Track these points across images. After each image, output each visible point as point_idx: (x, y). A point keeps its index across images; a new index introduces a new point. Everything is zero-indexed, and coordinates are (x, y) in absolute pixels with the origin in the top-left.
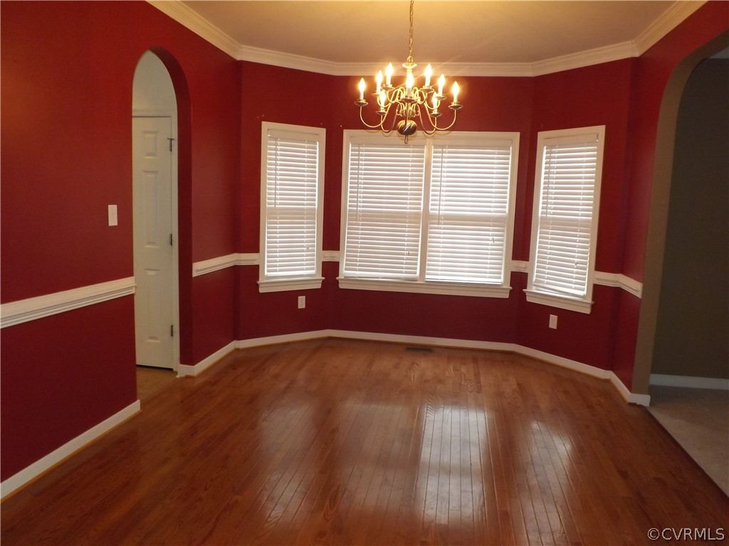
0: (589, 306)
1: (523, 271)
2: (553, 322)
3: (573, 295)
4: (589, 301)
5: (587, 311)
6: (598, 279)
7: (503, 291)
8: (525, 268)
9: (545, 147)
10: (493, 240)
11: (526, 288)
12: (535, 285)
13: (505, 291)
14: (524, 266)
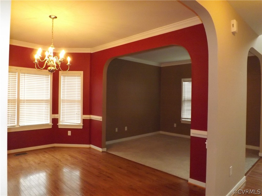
0: (82, 126)
1: (56, 118)
2: (69, 133)
3: (76, 123)
4: (82, 124)
5: (82, 128)
6: (84, 117)
7: (49, 126)
8: (57, 117)
9: (62, 76)
10: (45, 108)
11: (58, 123)
12: (62, 122)
13: (51, 126)
14: (57, 116)
